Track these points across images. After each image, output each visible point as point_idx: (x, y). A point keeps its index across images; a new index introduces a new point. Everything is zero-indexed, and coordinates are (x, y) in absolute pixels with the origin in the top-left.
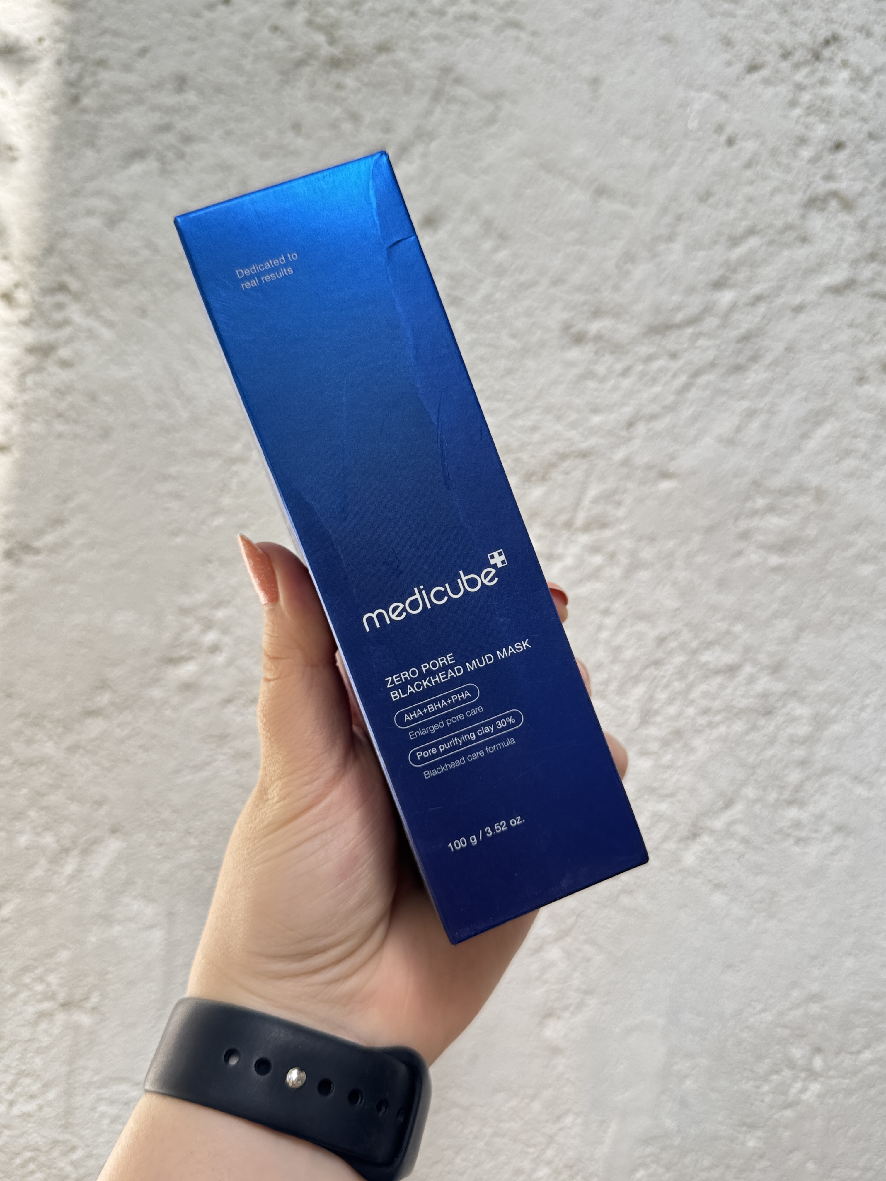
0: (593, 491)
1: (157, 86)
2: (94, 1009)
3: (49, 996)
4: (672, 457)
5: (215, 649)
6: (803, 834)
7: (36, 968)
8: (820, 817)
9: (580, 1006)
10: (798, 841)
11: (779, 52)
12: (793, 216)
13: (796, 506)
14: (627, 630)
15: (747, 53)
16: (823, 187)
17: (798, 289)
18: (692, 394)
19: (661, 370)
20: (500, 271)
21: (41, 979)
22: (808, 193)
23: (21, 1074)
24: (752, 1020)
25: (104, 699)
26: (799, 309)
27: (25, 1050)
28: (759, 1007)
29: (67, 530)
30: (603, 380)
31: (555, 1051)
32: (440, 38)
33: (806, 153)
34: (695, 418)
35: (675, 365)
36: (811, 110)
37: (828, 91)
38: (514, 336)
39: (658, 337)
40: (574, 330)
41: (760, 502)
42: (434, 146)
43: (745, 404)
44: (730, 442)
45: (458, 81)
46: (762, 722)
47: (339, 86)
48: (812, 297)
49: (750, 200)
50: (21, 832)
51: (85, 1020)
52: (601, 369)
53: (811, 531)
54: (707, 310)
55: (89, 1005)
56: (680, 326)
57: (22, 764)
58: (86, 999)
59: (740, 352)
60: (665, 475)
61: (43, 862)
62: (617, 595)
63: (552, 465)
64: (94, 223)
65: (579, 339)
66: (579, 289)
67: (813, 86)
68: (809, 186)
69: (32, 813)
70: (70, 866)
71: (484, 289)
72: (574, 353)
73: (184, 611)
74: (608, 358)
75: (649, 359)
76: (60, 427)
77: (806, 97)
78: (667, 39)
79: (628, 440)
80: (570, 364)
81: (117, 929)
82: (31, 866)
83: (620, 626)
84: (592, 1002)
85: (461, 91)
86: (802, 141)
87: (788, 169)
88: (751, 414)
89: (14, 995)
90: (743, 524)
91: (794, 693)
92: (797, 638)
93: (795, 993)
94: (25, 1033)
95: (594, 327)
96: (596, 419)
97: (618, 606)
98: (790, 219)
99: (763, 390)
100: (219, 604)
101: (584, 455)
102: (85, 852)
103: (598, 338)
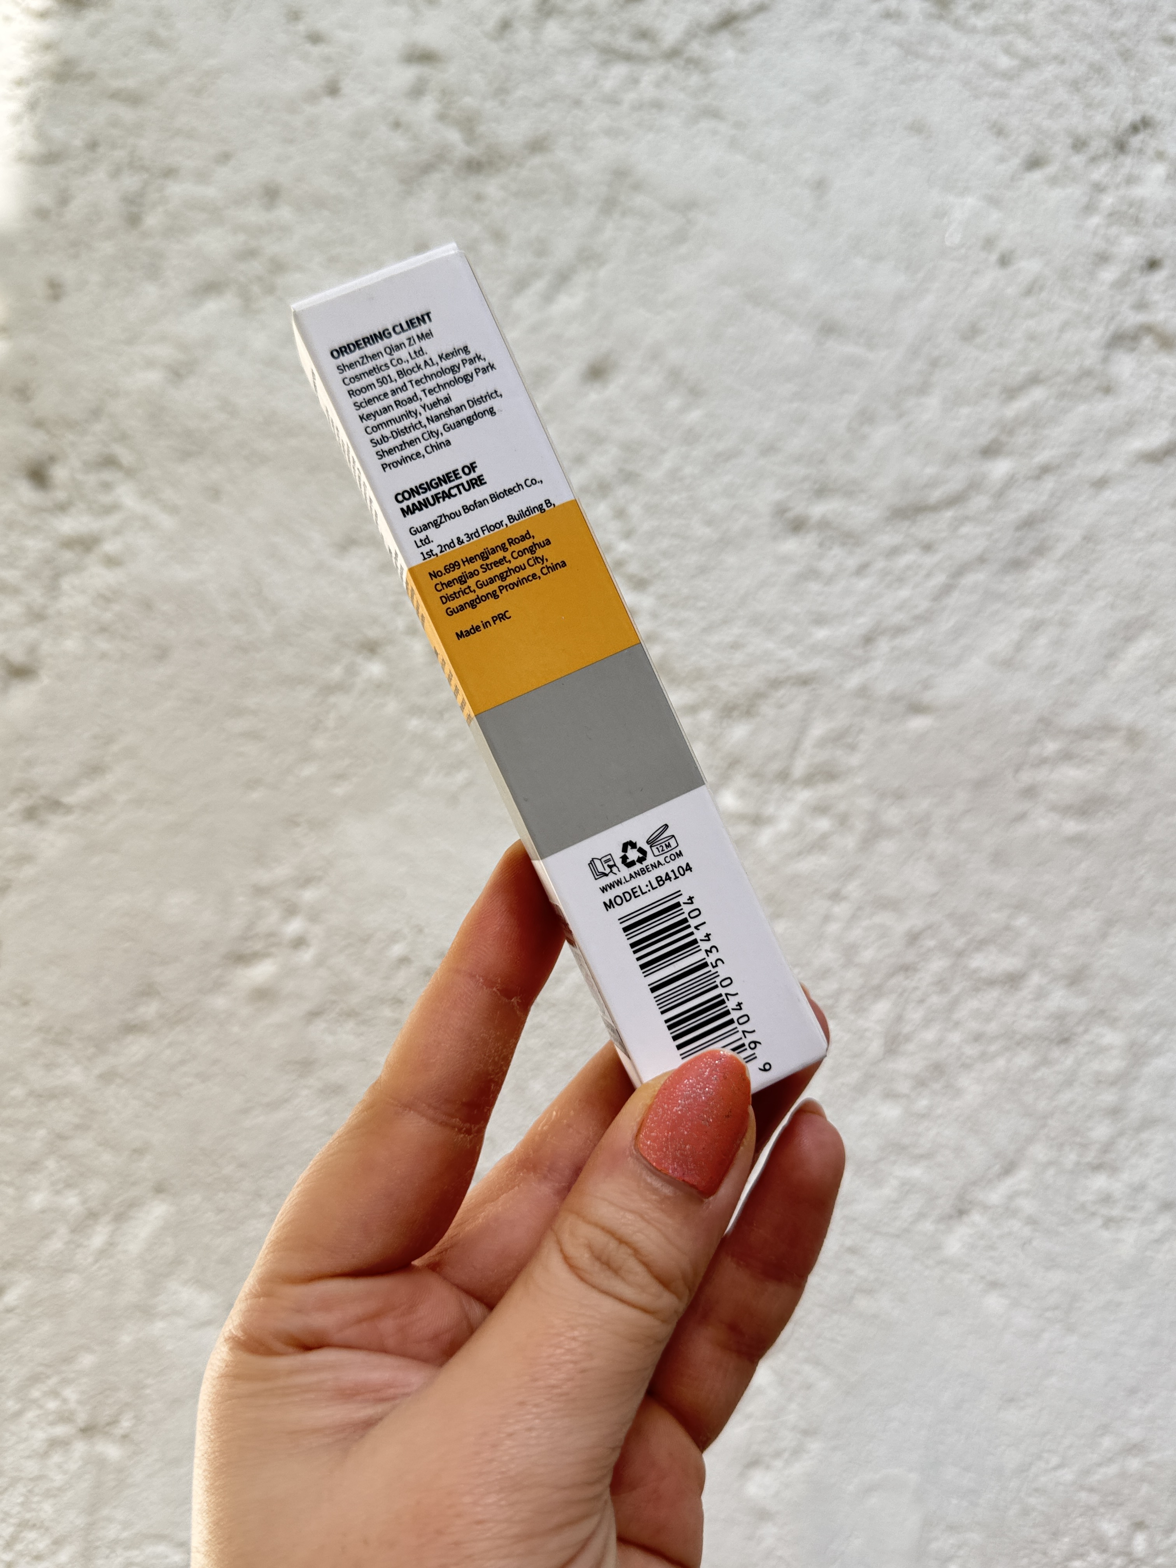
0: (818, 729)
1: (241, 200)
2: (125, 1437)
3: (65, 1418)
4: (926, 685)
5: (299, 943)
6: (1116, 1212)
7: (48, 1377)
8: (1139, 1188)
9: (797, 1452)
10: (1108, 1222)
11: (1069, 141)
12: (1092, 358)
13: (1101, 753)
14: (866, 923)
15: (1026, 144)
16: (1133, 319)
17: (1101, 456)
18: (954, 599)
19: (908, 567)
20: (691, 437)
21: (54, 1393)
22: (1112, 328)
23: (24, 1525)
24: (1043, 1479)
25: (149, 1010)
26: (1101, 483)
27: (30, 1491)
28: (1055, 1460)
29: (109, 780)
30: (830, 580)
31: (763, 1515)
32: (612, 132)
33: (1109, 274)
34: (958, 632)
35: (929, 560)
36: (1114, 217)
37: (1138, 192)
38: (709, 523)
39: (907, 523)
40: (790, 515)
41: (1051, 747)
42: (603, 273)
43: (1028, 613)
44: (1007, 664)
45: (637, 187)
46: (1056, 1052)
47: (479, 198)
48: (1118, 466)
49: (1032, 337)
50: (36, 1189)
51: (112, 1451)
52: (827, 566)
53: (1123, 787)
54: (974, 486)
55: (119, 1431)
56: (935, 508)
57: (40, 1096)
58: (114, 1422)
59: (1019, 543)
60: (917, 708)
61: (63, 1231)
62: (850, 874)
63: (760, 695)
64: (154, 377)
65: (798, 526)
66: (798, 459)
67: (1118, 187)
68: (1112, 318)
69: (51, 1164)
70: (98, 1237)
71: (668, 462)
72: (791, 545)
73: (260, 891)
74: (837, 551)
75: (894, 552)
76: (102, 644)
77: (1108, 201)
78: (918, 128)
79: (864, 661)
80: (785, 560)
81: (158, 1327)
82: (47, 1236)
83: (854, 918)
84: (815, 1446)
85: (640, 200)
86: (1103, 258)
87: (1083, 295)
88: (1036, 626)
89: (18, 1414)
90: (1026, 777)
91: (1102, 1012)
92: (1104, 936)
93: (1107, 1442)
94: (32, 1467)
95: (818, 510)
96: (821, 634)
97: (853, 889)
98: (1088, 363)
99: (1053, 594)
100: (306, 881)
101: (804, 681)
102: (120, 1218)
103: (824, 524)
